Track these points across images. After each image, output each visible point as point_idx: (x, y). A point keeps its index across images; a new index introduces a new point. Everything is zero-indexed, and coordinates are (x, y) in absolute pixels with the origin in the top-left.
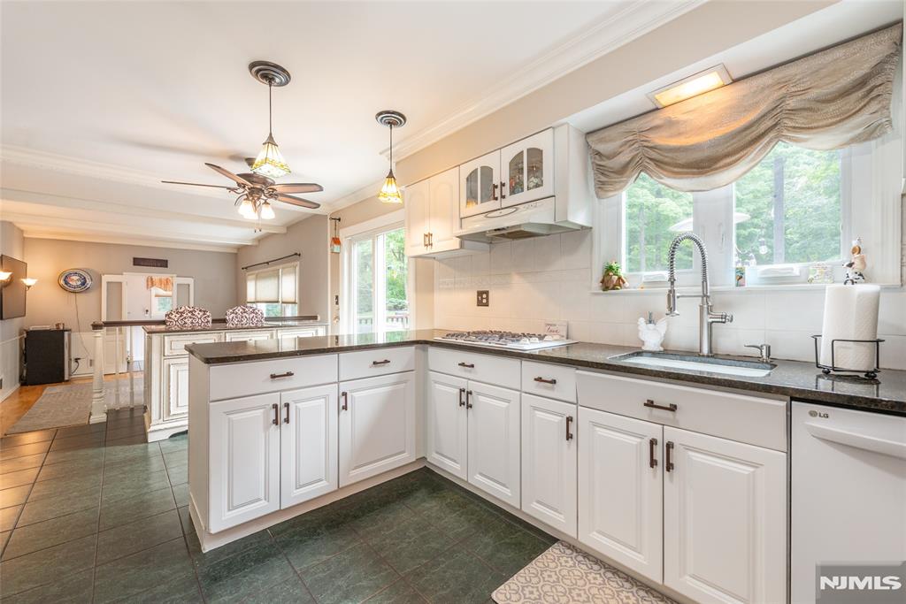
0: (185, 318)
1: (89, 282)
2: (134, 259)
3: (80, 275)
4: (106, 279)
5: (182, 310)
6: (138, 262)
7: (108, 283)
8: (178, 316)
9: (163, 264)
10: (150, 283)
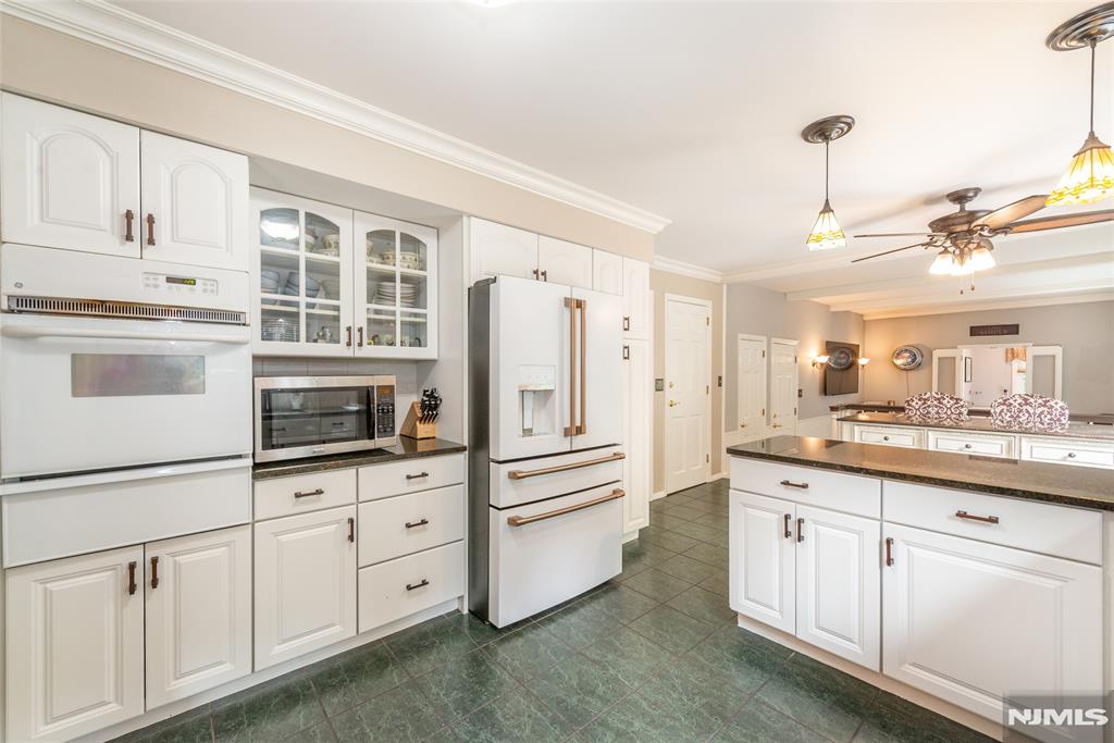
0: (929, 406)
1: (919, 359)
2: (972, 328)
3: (910, 352)
4: (937, 354)
5: (926, 397)
6: (976, 331)
7: (939, 359)
8: (920, 403)
9: (1013, 330)
10: (1010, 356)
